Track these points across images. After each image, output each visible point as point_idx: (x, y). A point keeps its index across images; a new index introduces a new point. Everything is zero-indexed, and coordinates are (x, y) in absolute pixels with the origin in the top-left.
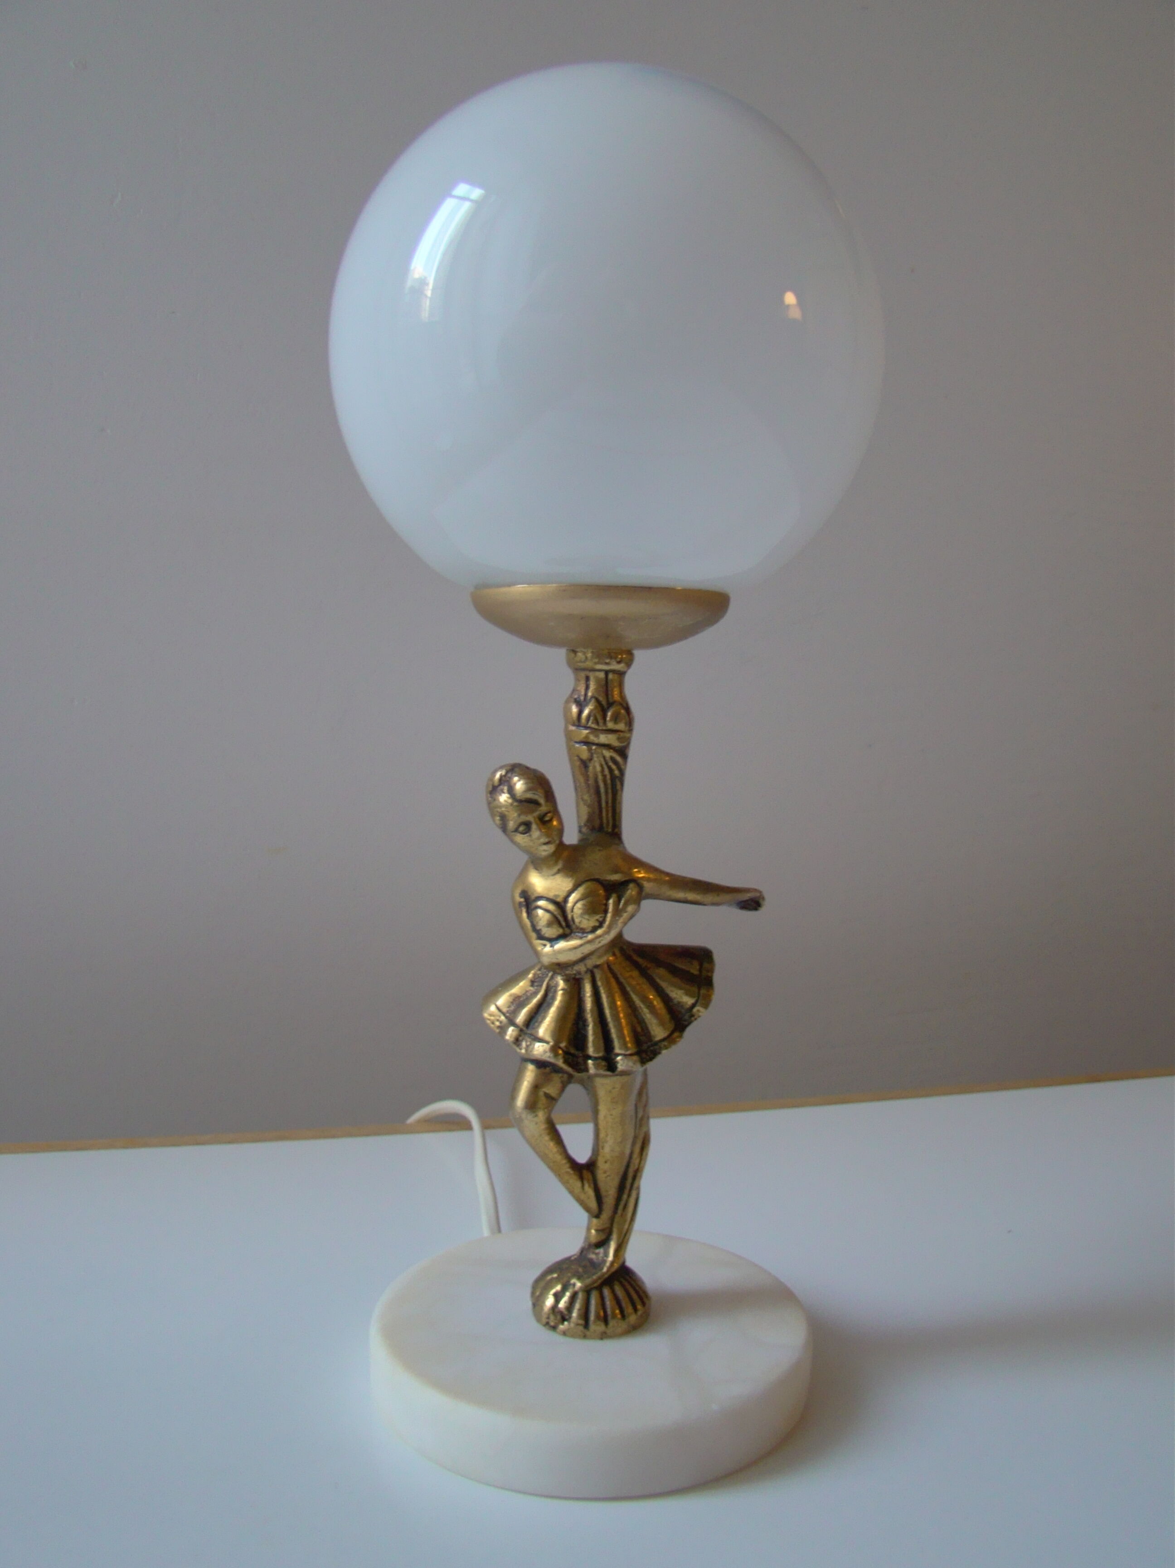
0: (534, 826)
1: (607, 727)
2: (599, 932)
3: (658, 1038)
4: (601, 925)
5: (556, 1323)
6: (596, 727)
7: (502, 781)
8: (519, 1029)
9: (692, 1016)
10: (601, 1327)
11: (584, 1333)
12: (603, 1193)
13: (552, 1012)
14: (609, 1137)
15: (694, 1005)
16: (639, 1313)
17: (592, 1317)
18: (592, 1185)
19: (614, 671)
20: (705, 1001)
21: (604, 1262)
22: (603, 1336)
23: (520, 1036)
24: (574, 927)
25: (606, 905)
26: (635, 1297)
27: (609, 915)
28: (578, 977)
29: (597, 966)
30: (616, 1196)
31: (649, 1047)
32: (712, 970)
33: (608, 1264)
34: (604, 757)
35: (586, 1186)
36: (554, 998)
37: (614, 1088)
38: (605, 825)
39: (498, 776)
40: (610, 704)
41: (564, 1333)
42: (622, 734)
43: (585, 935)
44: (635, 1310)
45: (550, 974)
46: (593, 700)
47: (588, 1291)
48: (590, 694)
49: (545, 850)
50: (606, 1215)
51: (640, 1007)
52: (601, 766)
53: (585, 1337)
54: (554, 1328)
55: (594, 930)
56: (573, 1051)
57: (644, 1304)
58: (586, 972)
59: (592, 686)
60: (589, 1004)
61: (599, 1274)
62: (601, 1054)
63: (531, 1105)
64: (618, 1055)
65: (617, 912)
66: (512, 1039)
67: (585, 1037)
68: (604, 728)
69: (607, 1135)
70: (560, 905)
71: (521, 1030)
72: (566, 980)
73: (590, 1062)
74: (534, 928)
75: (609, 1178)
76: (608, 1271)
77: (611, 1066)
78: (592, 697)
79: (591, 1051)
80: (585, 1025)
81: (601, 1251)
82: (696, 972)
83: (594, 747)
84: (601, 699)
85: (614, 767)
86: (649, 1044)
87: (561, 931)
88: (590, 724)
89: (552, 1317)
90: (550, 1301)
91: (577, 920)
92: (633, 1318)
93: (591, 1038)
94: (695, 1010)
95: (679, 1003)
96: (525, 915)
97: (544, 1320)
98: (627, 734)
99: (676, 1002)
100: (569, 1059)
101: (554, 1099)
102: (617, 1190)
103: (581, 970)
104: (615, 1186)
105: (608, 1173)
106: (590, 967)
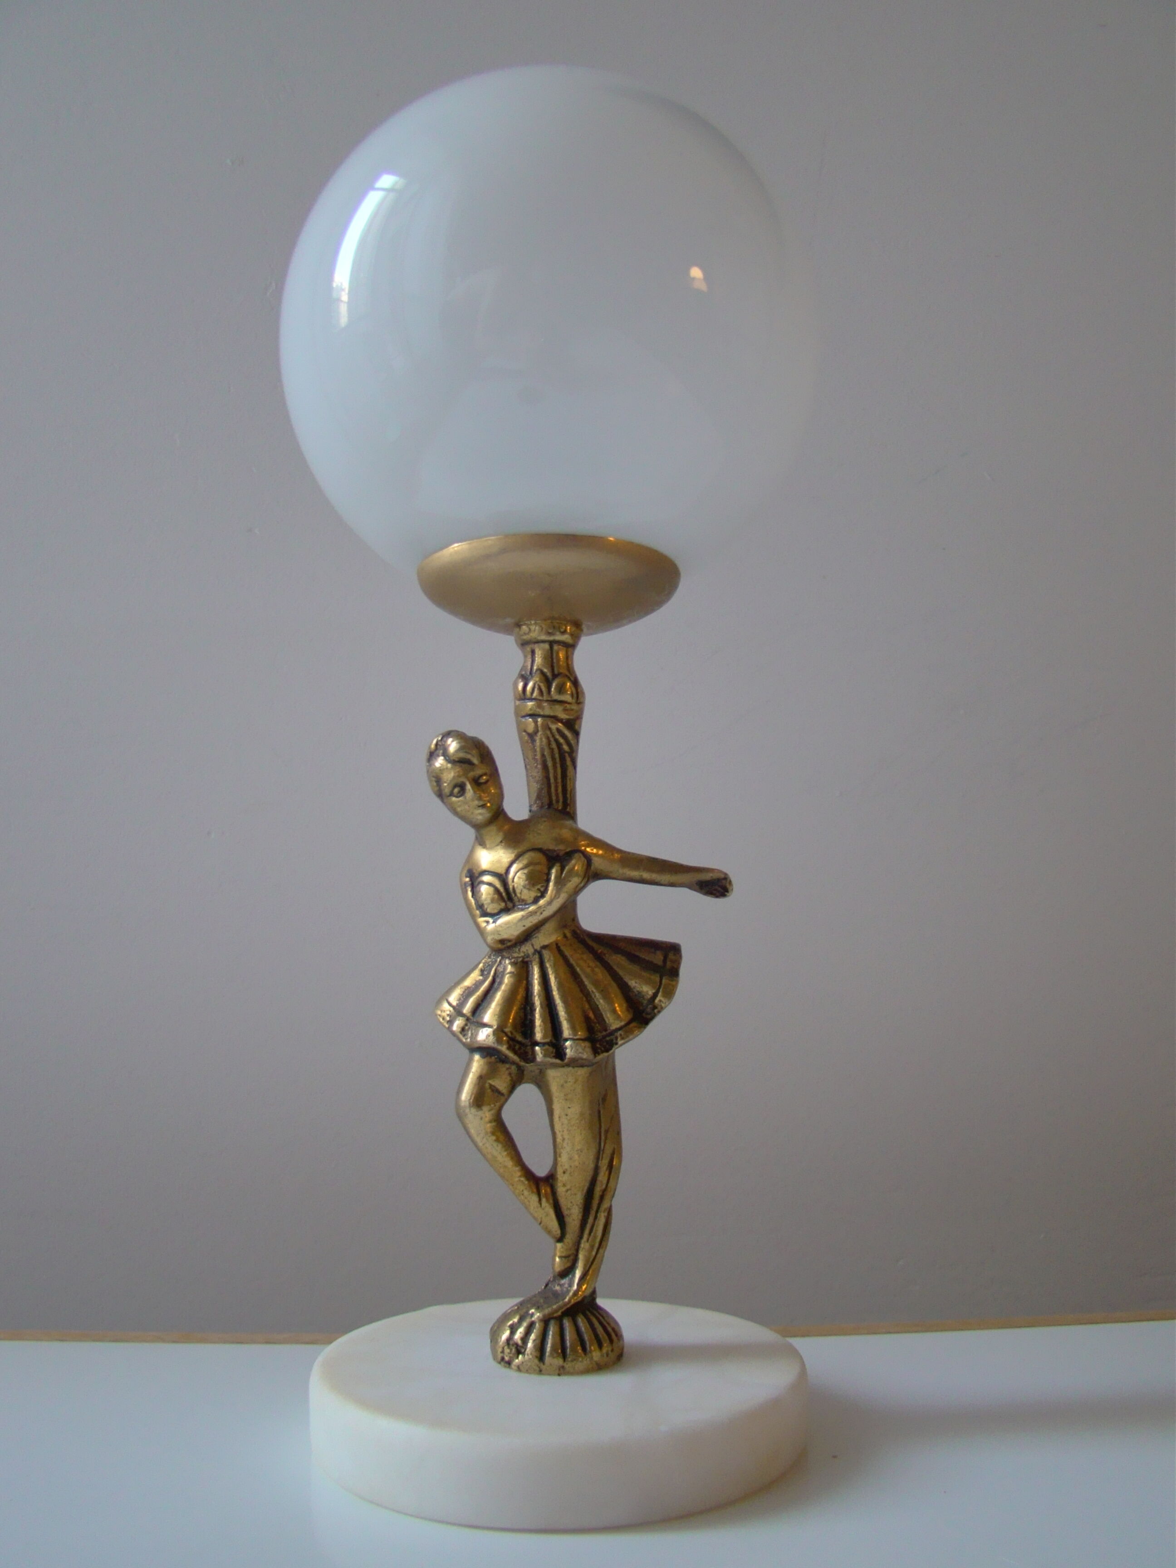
0: (468, 787)
1: (551, 697)
2: (542, 902)
3: (614, 1027)
4: (543, 896)
5: (510, 1357)
6: (541, 698)
7: (438, 747)
8: (466, 1018)
9: (655, 1007)
10: (559, 1361)
11: (539, 1367)
12: (565, 1212)
13: (498, 997)
14: (566, 1141)
15: (655, 996)
16: (605, 1350)
17: (548, 1348)
18: (551, 1201)
19: (558, 642)
20: (670, 994)
21: (568, 1291)
22: (561, 1372)
23: (466, 1025)
24: (516, 899)
25: (548, 874)
26: (600, 1330)
27: (551, 884)
28: (526, 960)
29: (545, 947)
30: (580, 1217)
31: (604, 1037)
32: (679, 964)
33: (571, 1294)
34: (550, 729)
35: (544, 1200)
36: (501, 983)
37: (566, 1082)
38: (554, 802)
39: (435, 741)
40: (555, 676)
41: (519, 1369)
42: (568, 706)
43: (527, 906)
44: (600, 1346)
45: (499, 960)
46: (538, 672)
47: (546, 1322)
48: (535, 668)
49: (480, 814)
50: (570, 1238)
51: (593, 991)
52: (548, 738)
53: (540, 1372)
54: (509, 1363)
55: (536, 900)
56: (519, 1038)
57: (611, 1341)
58: (534, 954)
59: (538, 660)
60: (536, 988)
61: (561, 1303)
62: (547, 1040)
63: (479, 1100)
64: (566, 1040)
65: (560, 882)
66: (459, 1030)
67: (532, 1022)
68: (549, 699)
69: (564, 1139)
70: (502, 877)
71: (468, 1019)
72: (513, 964)
73: (537, 1048)
74: (480, 906)
75: (569, 1192)
76: (570, 1301)
77: (559, 1053)
78: (537, 670)
79: (538, 1036)
80: (533, 1010)
81: (565, 1281)
82: (660, 963)
83: (539, 720)
84: (545, 670)
85: (561, 740)
86: (604, 1033)
87: (503, 905)
88: (535, 694)
89: (507, 1350)
90: (506, 1334)
91: (518, 891)
92: (596, 1355)
93: (538, 1022)
94: (657, 1001)
95: (639, 992)
96: (470, 894)
97: (500, 1355)
98: (575, 707)
99: (637, 993)
100: (515, 1046)
101: (502, 1094)
102: (581, 1210)
103: (527, 950)
104: (579, 1204)
105: (568, 1187)
106: (538, 947)
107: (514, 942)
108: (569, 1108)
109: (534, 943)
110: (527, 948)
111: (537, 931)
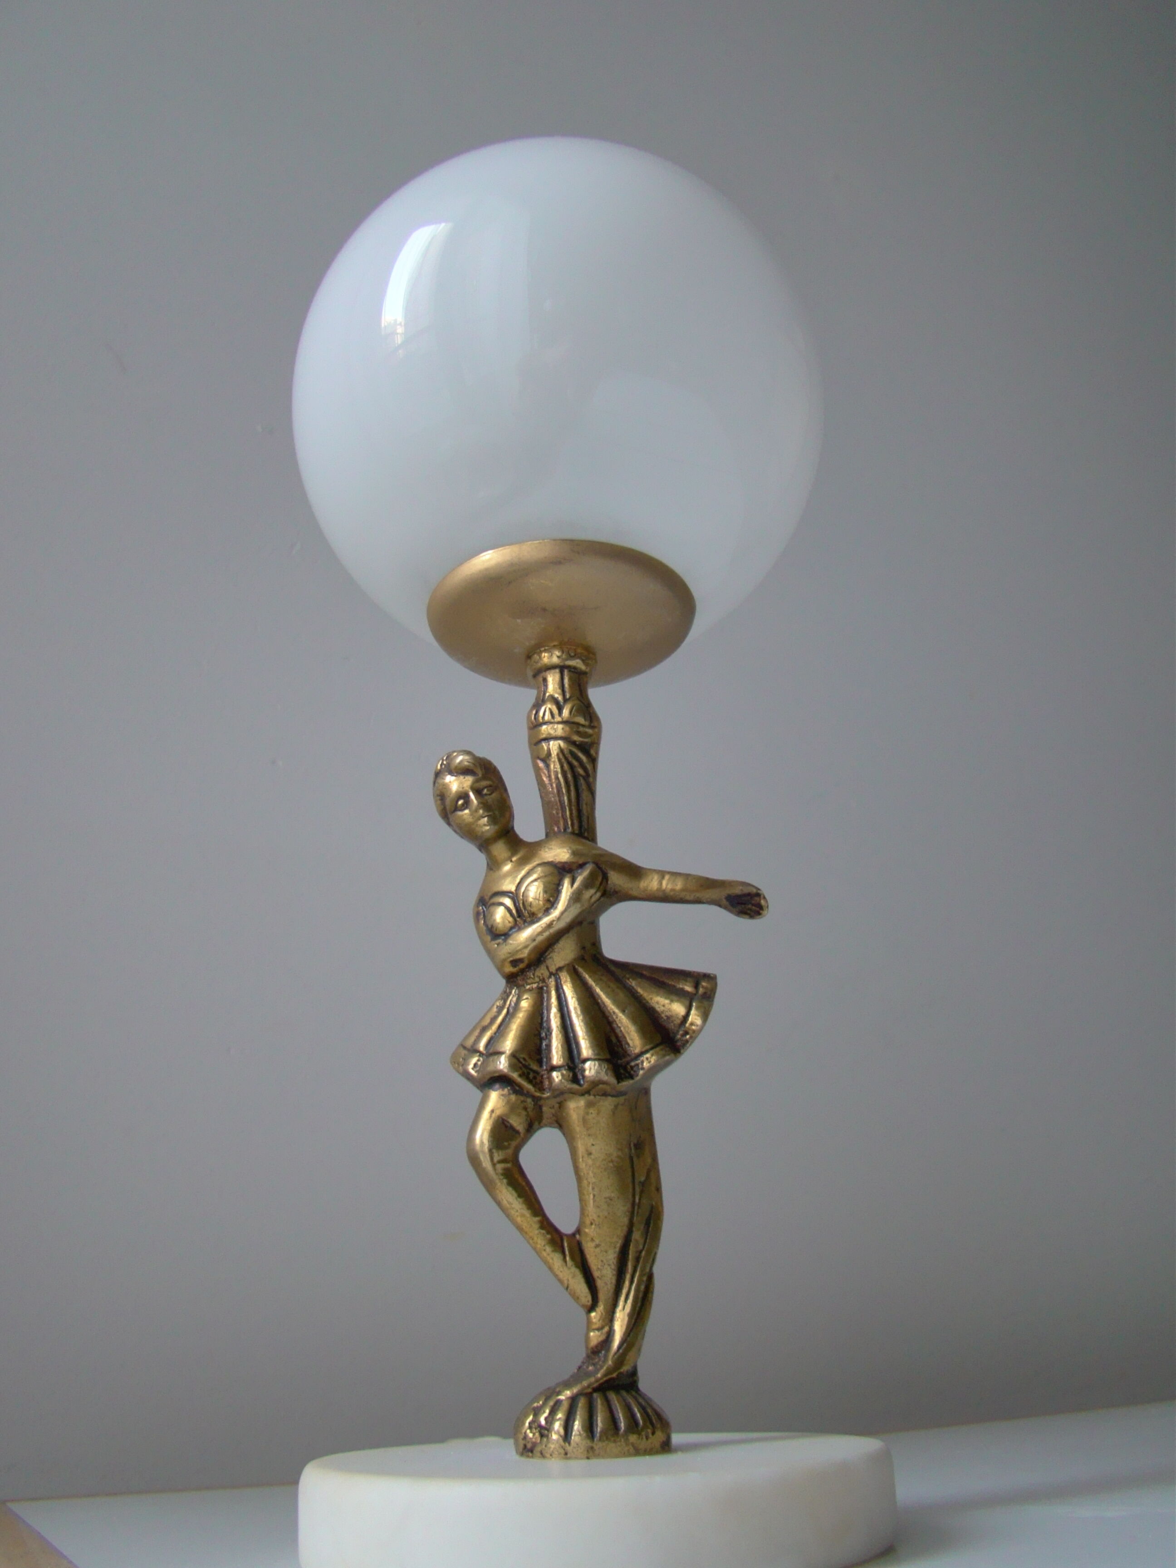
0: (472, 798)
1: (563, 718)
2: (555, 913)
3: (639, 1050)
4: (554, 907)
5: (533, 1442)
6: (552, 721)
8: (481, 1054)
9: (688, 1030)
10: (587, 1443)
11: (565, 1450)
15: (687, 1019)
17: (575, 1428)
21: (602, 1367)
23: (479, 1059)
24: (527, 915)
25: (560, 884)
28: (542, 985)
31: (629, 1062)
32: (713, 992)
33: (604, 1370)
34: (563, 751)
36: (517, 1013)
37: (588, 1115)
40: (567, 700)
41: (543, 1455)
43: (538, 920)
45: (514, 991)
46: (550, 698)
47: (573, 1401)
49: (487, 827)
50: (602, 1305)
52: (562, 763)
53: (566, 1455)
54: (531, 1452)
55: (547, 911)
56: (535, 1066)
58: (550, 977)
59: (550, 687)
60: (553, 1012)
61: (592, 1381)
62: (565, 1063)
64: (585, 1061)
65: (572, 894)
66: (472, 1068)
67: (548, 1047)
68: (560, 720)
69: (589, 1183)
70: (513, 896)
71: (483, 1054)
72: (528, 991)
73: (554, 1073)
76: (603, 1378)
77: (577, 1076)
79: (555, 1061)
80: (548, 1035)
82: (690, 989)
83: (551, 742)
84: (556, 696)
86: (626, 1058)
88: (546, 718)
89: (528, 1436)
91: (529, 906)
93: (555, 1047)
95: (668, 1016)
96: (481, 922)
97: (521, 1444)
98: (590, 731)
99: (665, 1018)
100: (529, 1074)
101: (518, 1132)
102: (614, 1273)
103: (542, 974)
104: (611, 1262)
105: (597, 1242)
106: (553, 969)
107: (526, 962)
108: (593, 1145)
109: (549, 965)
110: (542, 971)
111: (550, 949)
